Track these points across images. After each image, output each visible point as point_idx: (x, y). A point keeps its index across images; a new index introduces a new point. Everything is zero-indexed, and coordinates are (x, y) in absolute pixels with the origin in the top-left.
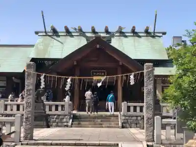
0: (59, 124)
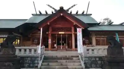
0: (31, 65)
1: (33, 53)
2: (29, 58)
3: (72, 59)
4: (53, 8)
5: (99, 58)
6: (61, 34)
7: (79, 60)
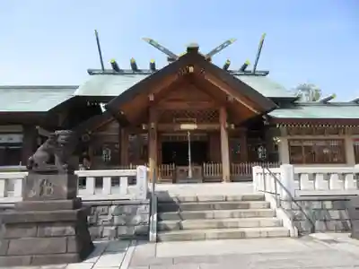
0: (123, 231)
1: (123, 191)
2: (113, 208)
3: (248, 207)
4: (165, 51)
5: (333, 200)
6: (186, 131)
7: (269, 207)
